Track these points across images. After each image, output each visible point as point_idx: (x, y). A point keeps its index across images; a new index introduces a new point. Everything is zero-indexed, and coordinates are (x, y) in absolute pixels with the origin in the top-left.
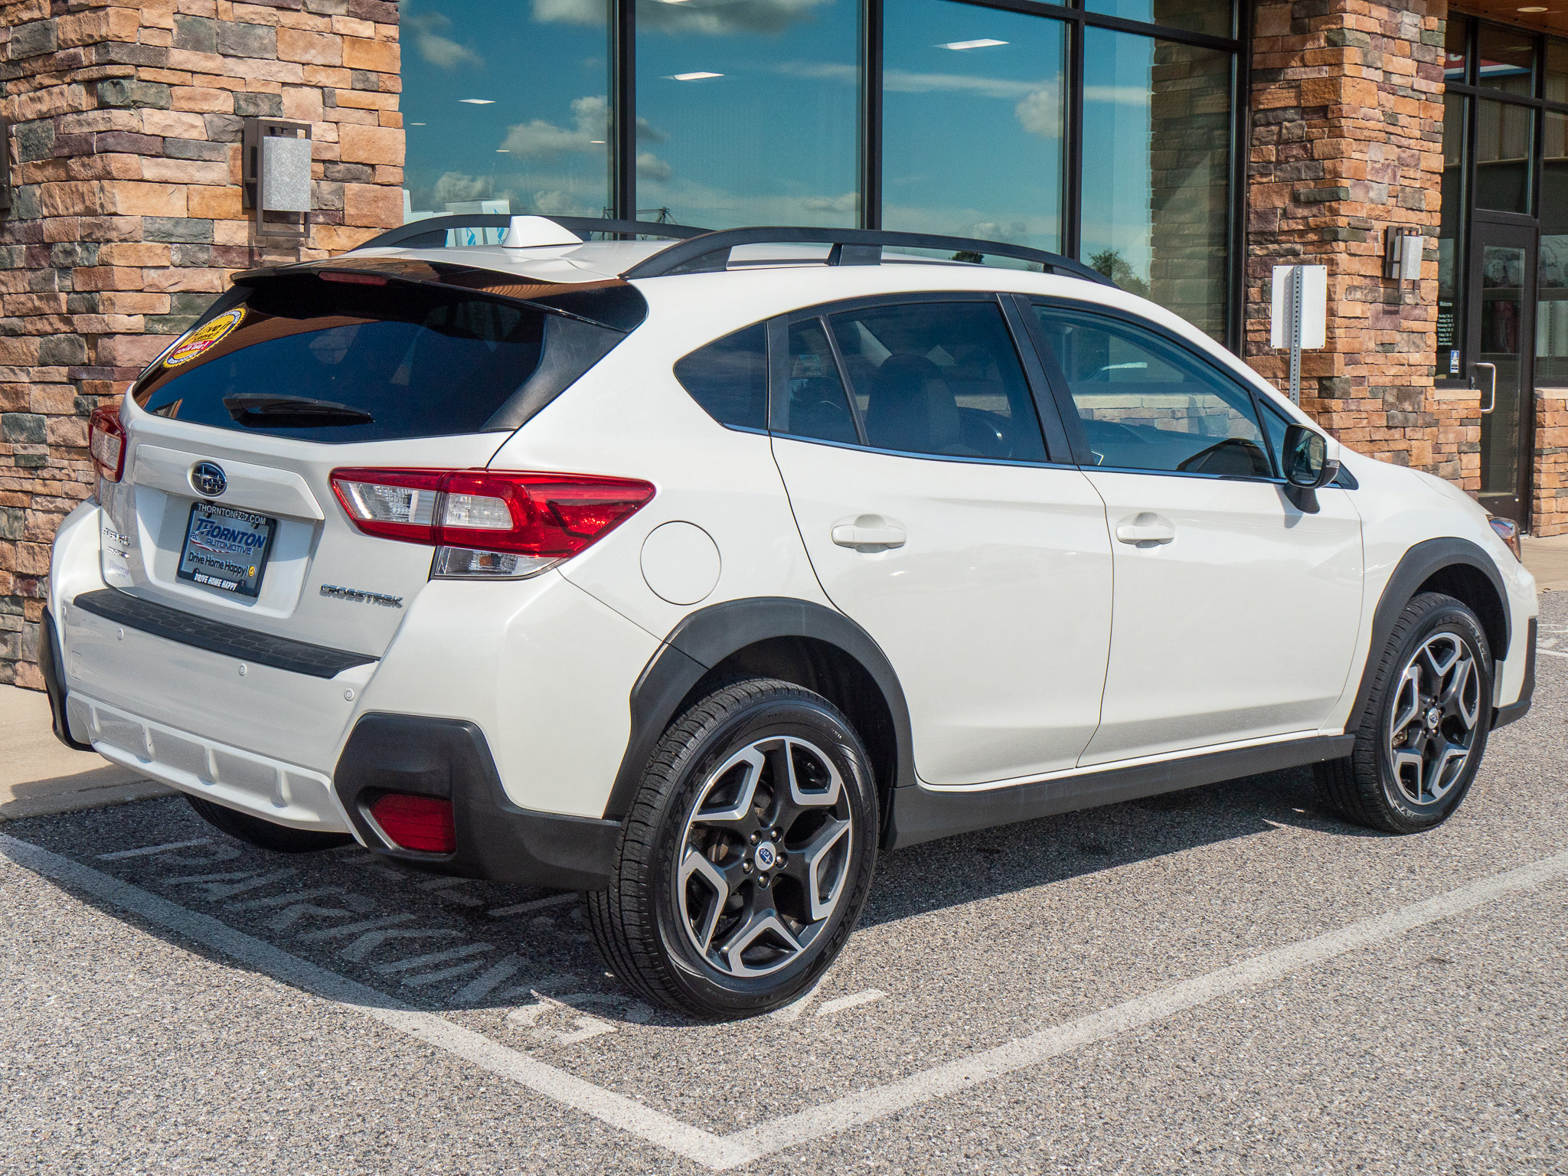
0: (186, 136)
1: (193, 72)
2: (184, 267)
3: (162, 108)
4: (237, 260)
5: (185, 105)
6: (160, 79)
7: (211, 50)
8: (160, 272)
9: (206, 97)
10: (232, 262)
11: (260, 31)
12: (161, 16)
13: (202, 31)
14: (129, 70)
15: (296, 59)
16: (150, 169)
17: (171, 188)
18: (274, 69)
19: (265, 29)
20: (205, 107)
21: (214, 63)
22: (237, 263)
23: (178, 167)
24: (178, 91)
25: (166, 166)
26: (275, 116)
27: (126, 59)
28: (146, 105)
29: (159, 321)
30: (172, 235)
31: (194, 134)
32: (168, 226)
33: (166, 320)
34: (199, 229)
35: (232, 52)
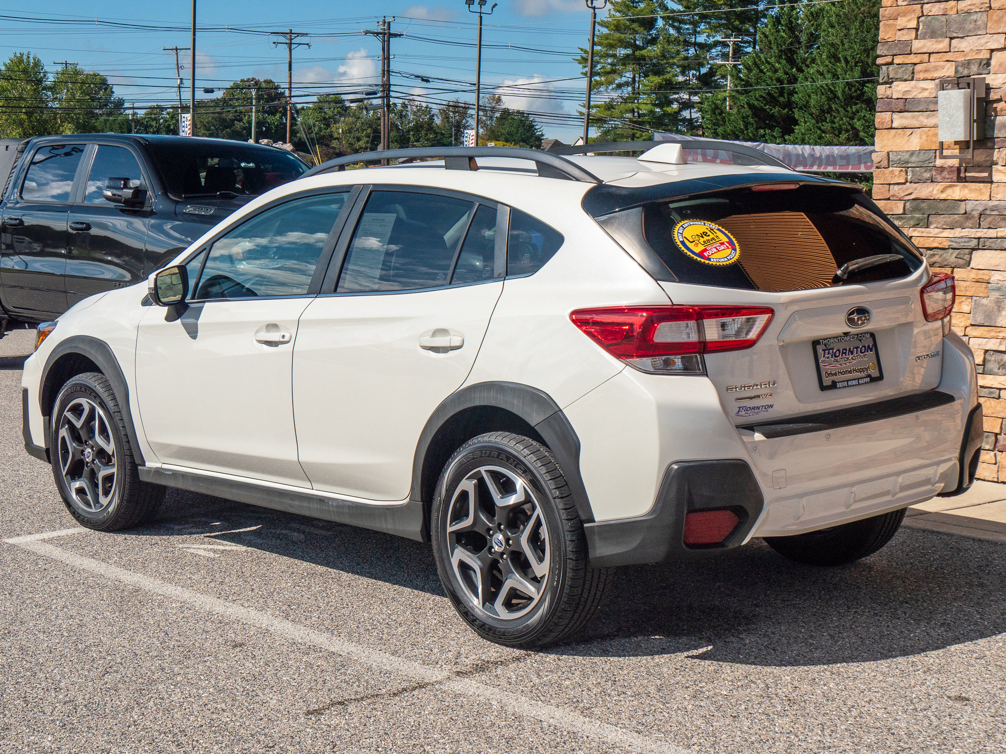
0: (920, 96)
1: (930, 54)
2: (915, 183)
3: (906, 80)
4: (947, 176)
5: (921, 76)
6: (907, 61)
7: (941, 36)
8: (900, 186)
9: (936, 69)
10: (944, 178)
11: (974, 17)
12: (909, 21)
13: (936, 24)
14: (889, 59)
15: (1000, 31)
16: (899, 120)
17: (909, 131)
18: (983, 41)
19: (979, 14)
20: (936, 75)
21: (943, 45)
22: (948, 179)
23: (913, 117)
24: (918, 68)
25: (906, 118)
26: (981, 74)
27: (886, 53)
28: (897, 80)
29: (897, 219)
30: (908, 163)
31: (926, 94)
32: (906, 156)
33: (902, 218)
34: (926, 157)
35: (955, 35)
